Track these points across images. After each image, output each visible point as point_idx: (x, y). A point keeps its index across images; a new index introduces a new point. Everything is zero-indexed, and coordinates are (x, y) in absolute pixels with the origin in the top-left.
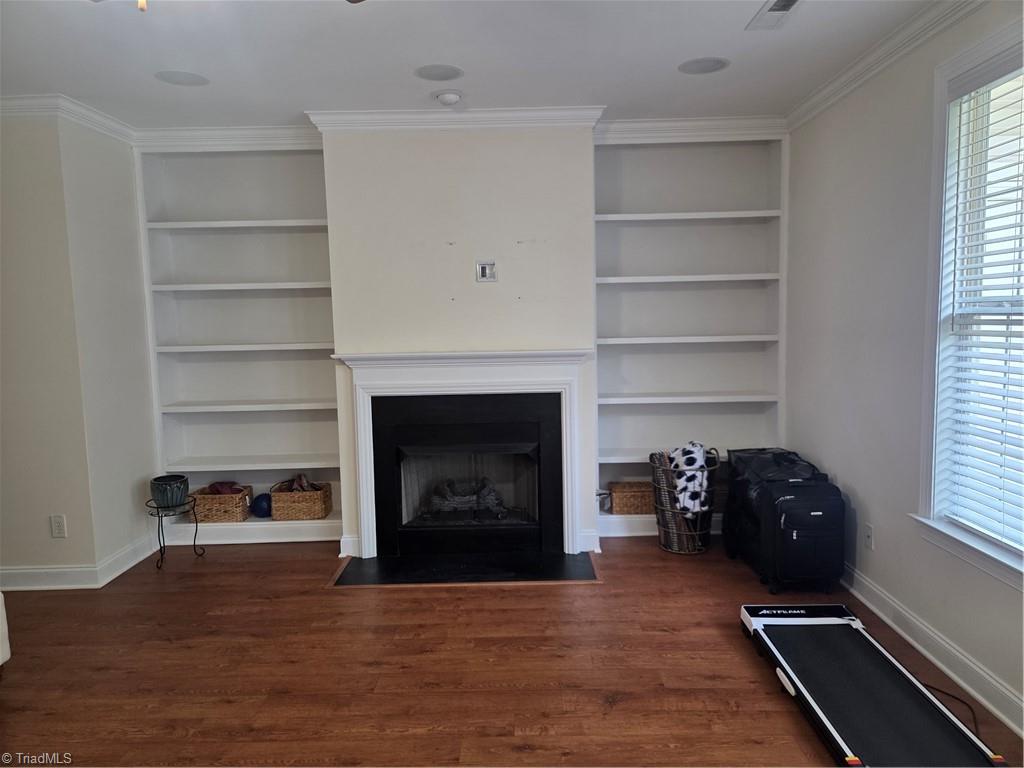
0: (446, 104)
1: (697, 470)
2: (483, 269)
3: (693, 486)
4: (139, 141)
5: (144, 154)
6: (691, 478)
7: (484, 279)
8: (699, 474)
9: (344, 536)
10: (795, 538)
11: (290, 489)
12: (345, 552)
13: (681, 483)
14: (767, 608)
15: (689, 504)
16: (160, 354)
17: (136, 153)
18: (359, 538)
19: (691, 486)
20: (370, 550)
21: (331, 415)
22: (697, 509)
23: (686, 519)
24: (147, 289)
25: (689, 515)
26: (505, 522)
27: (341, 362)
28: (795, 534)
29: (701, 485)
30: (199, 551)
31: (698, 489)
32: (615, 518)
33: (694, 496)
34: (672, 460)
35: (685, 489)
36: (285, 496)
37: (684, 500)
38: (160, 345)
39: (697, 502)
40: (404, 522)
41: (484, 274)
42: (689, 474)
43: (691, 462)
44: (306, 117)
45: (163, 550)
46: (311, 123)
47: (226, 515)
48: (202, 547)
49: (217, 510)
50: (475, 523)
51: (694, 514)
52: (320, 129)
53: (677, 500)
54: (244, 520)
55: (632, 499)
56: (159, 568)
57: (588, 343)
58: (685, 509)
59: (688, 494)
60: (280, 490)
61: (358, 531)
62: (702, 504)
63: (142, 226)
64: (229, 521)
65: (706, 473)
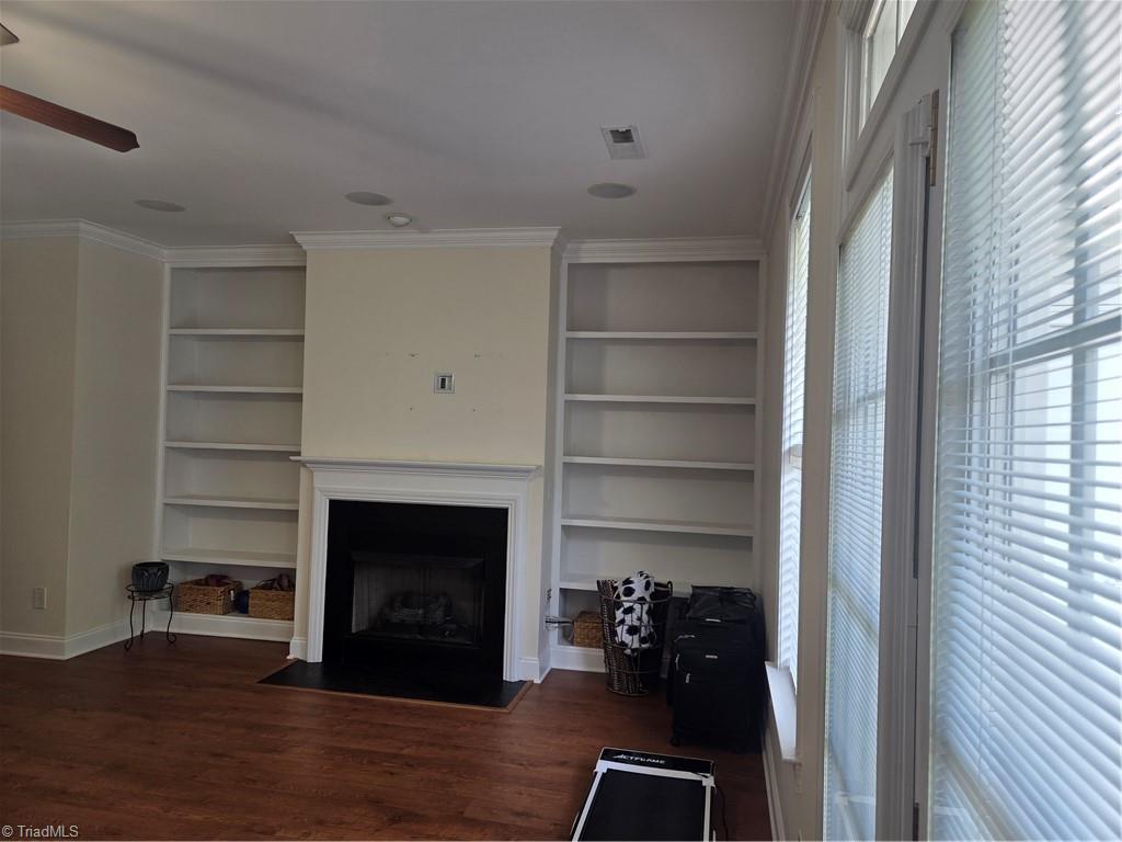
0: (398, 226)
1: (635, 602)
2: (443, 380)
3: (631, 619)
4: (168, 258)
5: (173, 269)
6: (629, 610)
7: (442, 391)
8: (637, 607)
9: (295, 637)
10: (687, 681)
11: (271, 588)
12: (294, 654)
13: (619, 615)
14: (625, 753)
15: (627, 638)
16: (167, 448)
17: (167, 267)
18: (308, 642)
19: (628, 618)
20: (315, 655)
21: (292, 516)
22: (636, 645)
23: (626, 655)
24: (163, 387)
25: (628, 652)
26: (452, 640)
27: (304, 464)
28: (688, 678)
29: (640, 619)
30: (172, 639)
31: (636, 623)
32: (573, 650)
33: (633, 630)
34: (615, 589)
35: (622, 622)
36: (261, 593)
37: (622, 634)
38: (168, 440)
39: (636, 637)
40: (354, 631)
41: (443, 386)
42: (627, 605)
43: (629, 592)
44: (292, 236)
45: (142, 634)
46: (296, 242)
47: (207, 607)
48: (174, 635)
49: (201, 602)
50: (419, 637)
51: (633, 650)
52: (304, 247)
53: (614, 634)
54: (224, 614)
55: (594, 631)
56: (127, 650)
57: (537, 459)
58: (623, 644)
59: (626, 627)
60: (263, 587)
61: (305, 634)
62: (642, 640)
63: (165, 331)
64: (210, 613)
65: (646, 607)
